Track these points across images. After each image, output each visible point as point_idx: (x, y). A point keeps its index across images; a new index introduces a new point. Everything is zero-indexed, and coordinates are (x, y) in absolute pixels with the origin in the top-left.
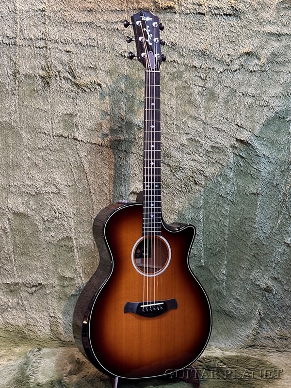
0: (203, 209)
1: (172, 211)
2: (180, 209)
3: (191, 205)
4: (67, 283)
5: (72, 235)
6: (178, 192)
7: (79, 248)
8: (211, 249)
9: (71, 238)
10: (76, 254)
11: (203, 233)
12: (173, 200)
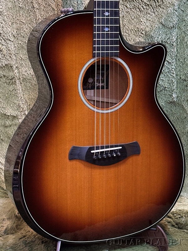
0: (176, 30)
1: (137, 32)
2: (147, 29)
3: (161, 23)
4: (10, 122)
5: (13, 63)
6: (145, 7)
7: (21, 79)
8: (185, 80)
9: (11, 67)
10: (19, 87)
11: (176, 60)
12: (138, 18)
